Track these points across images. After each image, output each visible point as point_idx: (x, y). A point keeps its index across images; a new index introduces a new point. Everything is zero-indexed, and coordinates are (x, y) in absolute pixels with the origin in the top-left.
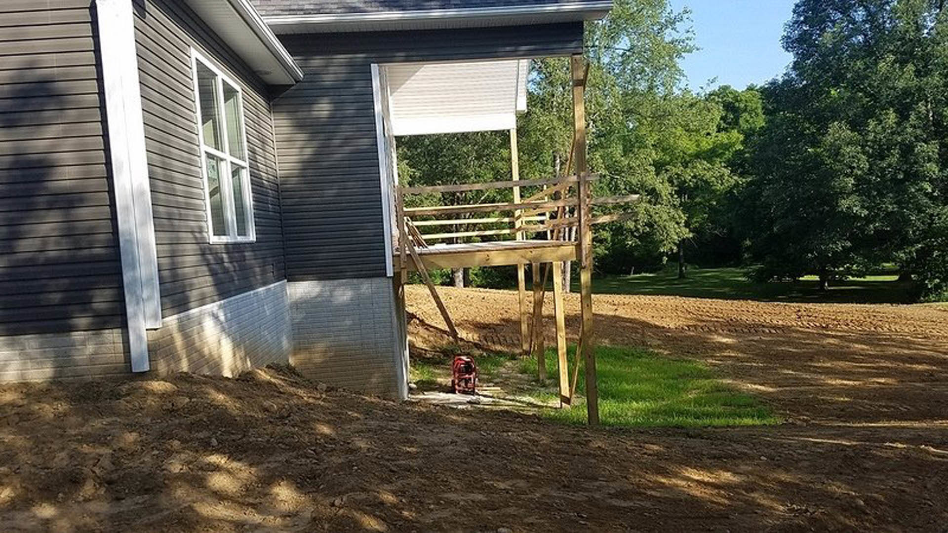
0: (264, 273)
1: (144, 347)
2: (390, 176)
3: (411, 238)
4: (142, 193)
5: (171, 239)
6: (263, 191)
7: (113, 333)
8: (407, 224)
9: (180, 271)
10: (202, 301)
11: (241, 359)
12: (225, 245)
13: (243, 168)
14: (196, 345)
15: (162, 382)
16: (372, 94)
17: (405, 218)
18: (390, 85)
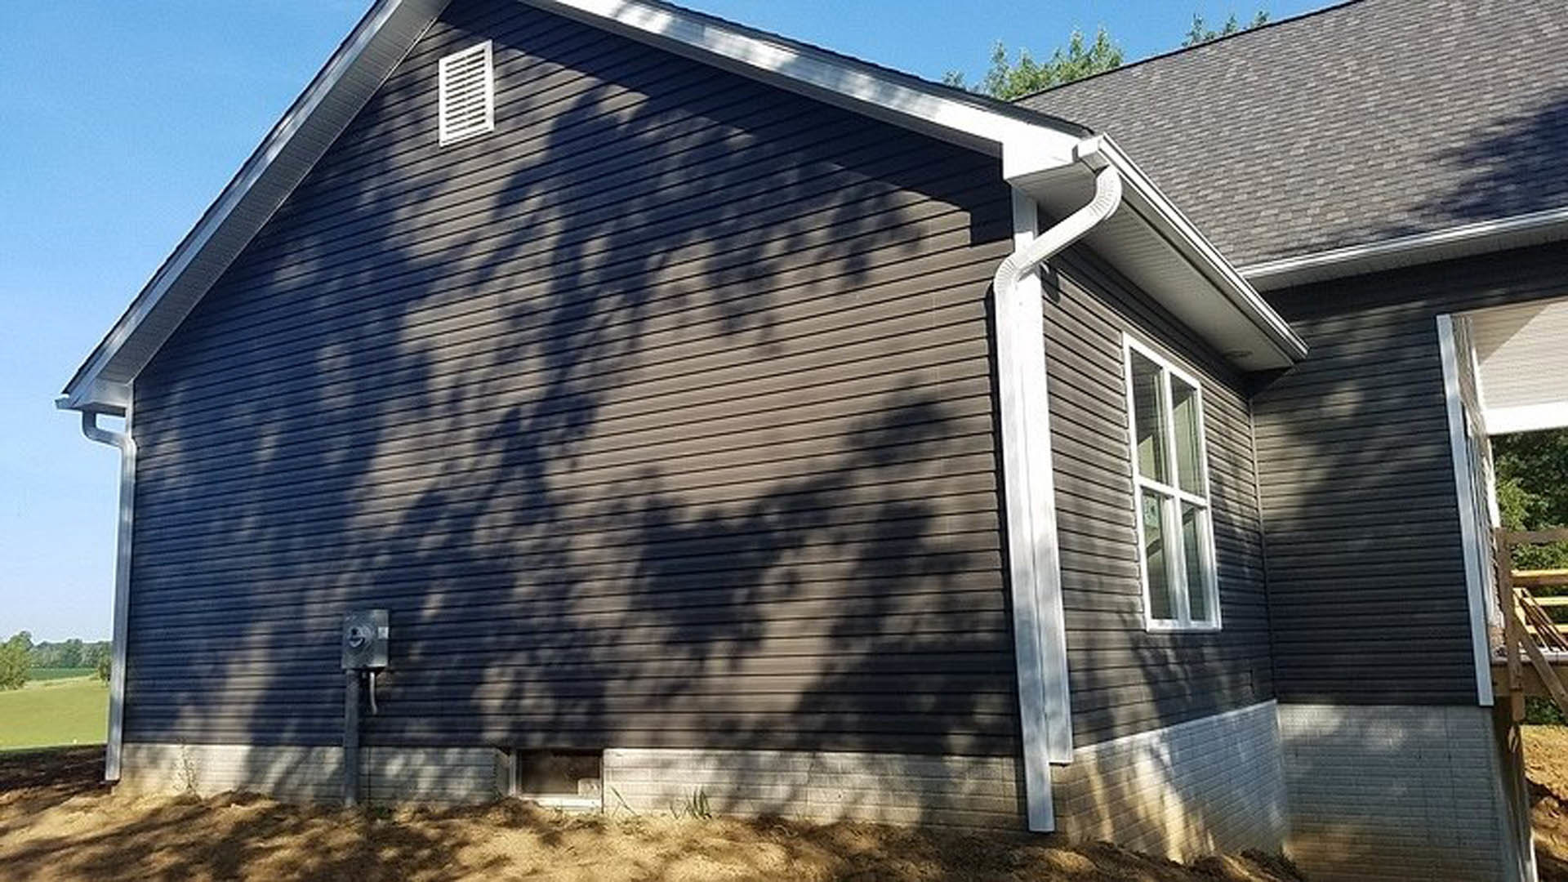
0: (1235, 685)
1: (1047, 790)
2: (1482, 512)
3: (1531, 629)
4: (1047, 552)
5: (1088, 622)
6: (1235, 545)
7: (1002, 764)
8: (1522, 602)
9: (1100, 674)
10: (1134, 727)
11: (1198, 833)
12: (1171, 634)
13: (1201, 508)
14: (1126, 799)
15: (1073, 854)
16: (1441, 367)
17: (1518, 590)
18: (1477, 346)
